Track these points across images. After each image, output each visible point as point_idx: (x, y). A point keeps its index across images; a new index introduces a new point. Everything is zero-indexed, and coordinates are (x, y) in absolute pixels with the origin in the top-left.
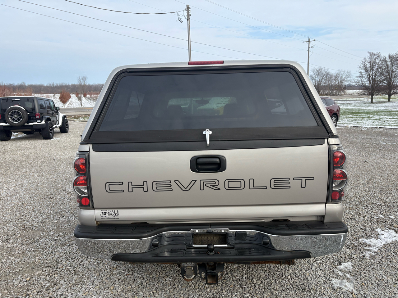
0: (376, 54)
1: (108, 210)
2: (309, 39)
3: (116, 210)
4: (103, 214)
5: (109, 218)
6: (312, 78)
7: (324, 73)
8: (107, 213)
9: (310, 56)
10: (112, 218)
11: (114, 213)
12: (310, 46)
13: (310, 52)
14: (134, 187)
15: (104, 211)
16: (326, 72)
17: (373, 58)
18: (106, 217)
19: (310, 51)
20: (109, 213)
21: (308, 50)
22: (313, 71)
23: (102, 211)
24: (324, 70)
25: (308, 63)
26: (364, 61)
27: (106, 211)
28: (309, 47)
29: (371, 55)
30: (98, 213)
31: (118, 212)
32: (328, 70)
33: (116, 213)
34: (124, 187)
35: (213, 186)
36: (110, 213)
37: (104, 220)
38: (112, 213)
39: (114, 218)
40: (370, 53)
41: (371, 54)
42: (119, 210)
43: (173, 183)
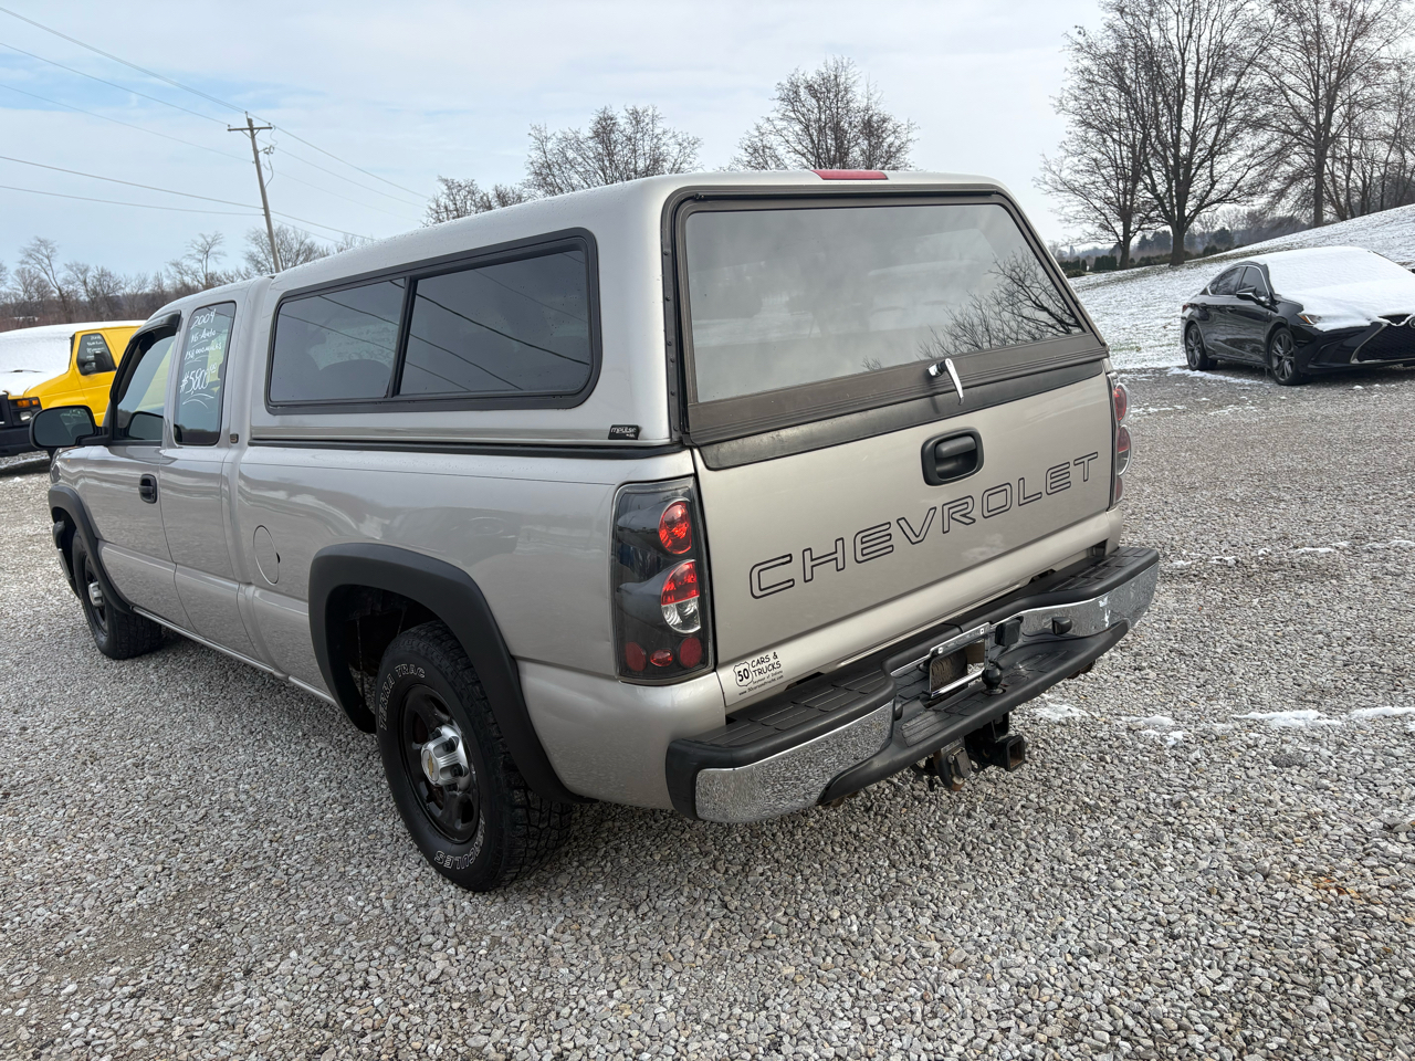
0: (463, 184)
1: (750, 661)
2: (250, 121)
3: (770, 654)
4: (743, 675)
5: (760, 683)
6: (256, 266)
7: (296, 246)
8: (752, 669)
9: (265, 183)
10: (766, 680)
11: (767, 664)
12: (259, 148)
13: (263, 168)
14: (819, 561)
15: (741, 668)
16: (302, 243)
17: (458, 197)
18: (752, 685)
19: (261, 163)
20: (756, 668)
21: (254, 159)
22: (255, 239)
23: (737, 669)
24: (293, 235)
25: (266, 208)
26: (434, 206)
27: (746, 666)
28: (256, 152)
29: (449, 188)
30: (727, 676)
31: (775, 656)
32: (306, 238)
33: (772, 661)
34: (793, 570)
35: (964, 516)
36: (760, 666)
37: (749, 694)
38: (764, 665)
39: (771, 678)
40: (447, 181)
41: (450, 185)
42: (778, 651)
43: (894, 529)
